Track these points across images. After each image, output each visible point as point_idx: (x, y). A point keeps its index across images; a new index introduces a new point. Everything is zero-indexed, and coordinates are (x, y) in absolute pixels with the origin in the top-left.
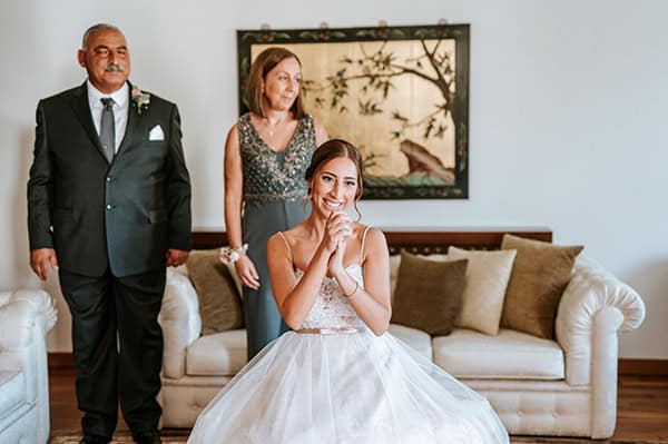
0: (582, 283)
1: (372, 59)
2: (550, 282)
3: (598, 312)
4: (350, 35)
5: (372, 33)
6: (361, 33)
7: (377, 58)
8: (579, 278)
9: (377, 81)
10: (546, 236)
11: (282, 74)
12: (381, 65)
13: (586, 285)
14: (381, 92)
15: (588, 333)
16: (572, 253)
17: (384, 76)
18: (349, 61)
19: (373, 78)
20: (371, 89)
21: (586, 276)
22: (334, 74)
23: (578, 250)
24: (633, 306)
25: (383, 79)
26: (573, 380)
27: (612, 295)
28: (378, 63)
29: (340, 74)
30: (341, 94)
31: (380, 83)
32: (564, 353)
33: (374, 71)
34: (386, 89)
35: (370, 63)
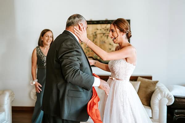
0: (158, 91)
1: (104, 29)
2: (149, 90)
3: (161, 99)
4: (98, 22)
5: (104, 22)
6: (101, 22)
7: (105, 29)
8: (158, 90)
9: (105, 35)
10: (150, 78)
11: (47, 35)
12: (106, 30)
13: (159, 91)
14: (106, 38)
15: (158, 105)
16: (155, 83)
17: (107, 33)
18: (97, 29)
19: (104, 34)
20: (103, 37)
21: (159, 89)
22: (93, 33)
23: (157, 82)
24: (170, 98)
25: (107, 34)
26: (154, 118)
27: (165, 94)
28: (105, 30)
29: (95, 33)
30: (95, 38)
31: (106, 35)
32: (152, 110)
33: (104, 32)
34: (107, 37)
35: (103, 30)
